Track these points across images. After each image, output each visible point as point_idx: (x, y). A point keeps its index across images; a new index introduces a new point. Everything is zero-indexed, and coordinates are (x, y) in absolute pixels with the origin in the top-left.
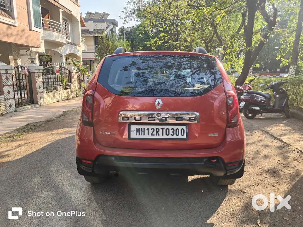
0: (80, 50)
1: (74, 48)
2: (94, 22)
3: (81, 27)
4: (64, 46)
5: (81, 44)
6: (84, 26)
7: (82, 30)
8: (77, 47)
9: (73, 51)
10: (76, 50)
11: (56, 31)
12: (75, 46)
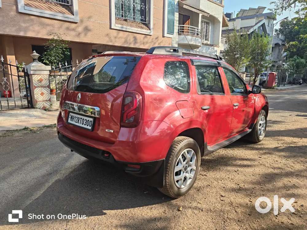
0: (217, 51)
1: (211, 49)
2: (241, 20)
3: (222, 27)
4: (200, 48)
5: (220, 44)
6: (227, 26)
7: (223, 31)
8: (215, 47)
9: (209, 52)
10: (214, 51)
11: (190, 35)
12: (213, 47)
